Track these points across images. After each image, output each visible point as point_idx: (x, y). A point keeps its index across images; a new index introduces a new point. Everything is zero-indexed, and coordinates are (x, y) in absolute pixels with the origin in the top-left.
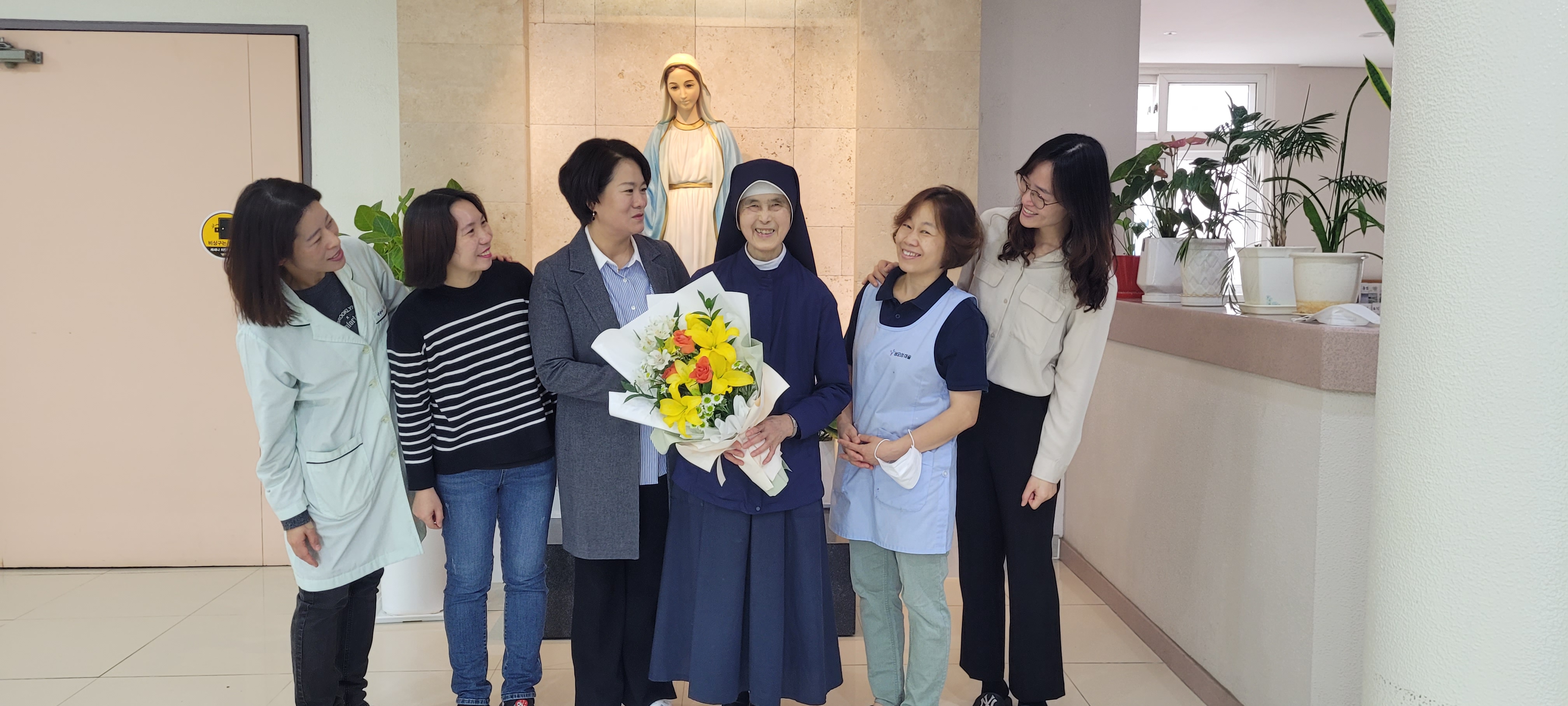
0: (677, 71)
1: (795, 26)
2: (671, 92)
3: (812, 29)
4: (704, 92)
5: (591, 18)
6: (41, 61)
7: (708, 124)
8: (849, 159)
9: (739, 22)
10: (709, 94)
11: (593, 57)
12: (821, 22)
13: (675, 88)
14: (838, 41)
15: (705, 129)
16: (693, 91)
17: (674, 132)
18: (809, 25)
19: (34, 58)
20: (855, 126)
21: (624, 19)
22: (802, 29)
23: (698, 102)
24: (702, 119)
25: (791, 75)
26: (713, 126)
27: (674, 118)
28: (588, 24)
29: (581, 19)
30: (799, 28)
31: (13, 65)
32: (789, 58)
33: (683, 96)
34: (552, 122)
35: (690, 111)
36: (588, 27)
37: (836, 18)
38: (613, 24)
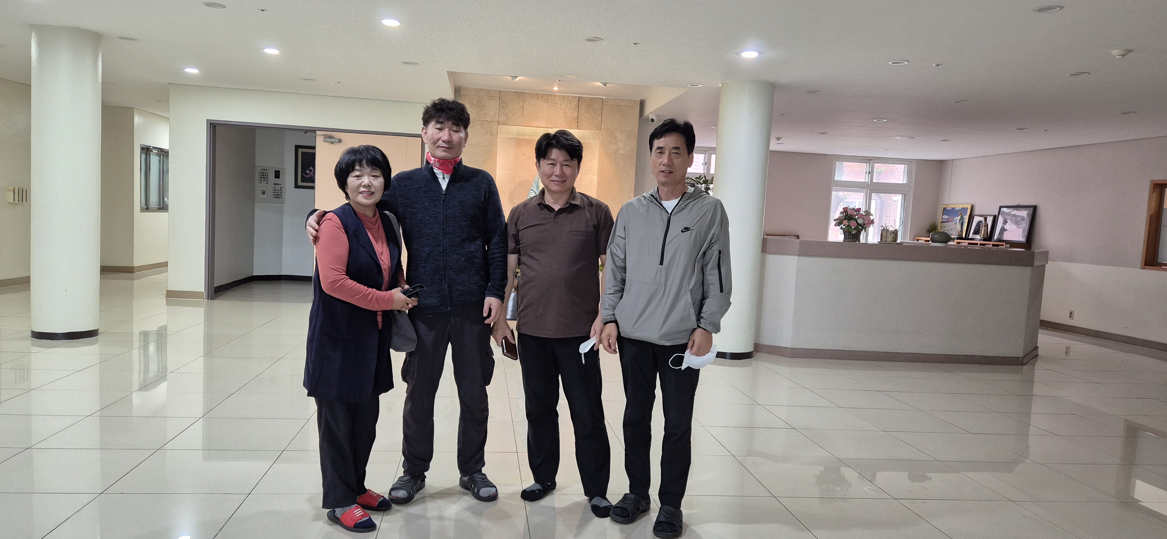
5: (515, 137)
6: (341, 142)
8: (594, 185)
14: (592, 147)
19: (340, 141)
20: (597, 174)
21: (526, 137)
29: (512, 137)
31: (332, 143)
34: (501, 169)
37: (592, 140)
38: (522, 139)
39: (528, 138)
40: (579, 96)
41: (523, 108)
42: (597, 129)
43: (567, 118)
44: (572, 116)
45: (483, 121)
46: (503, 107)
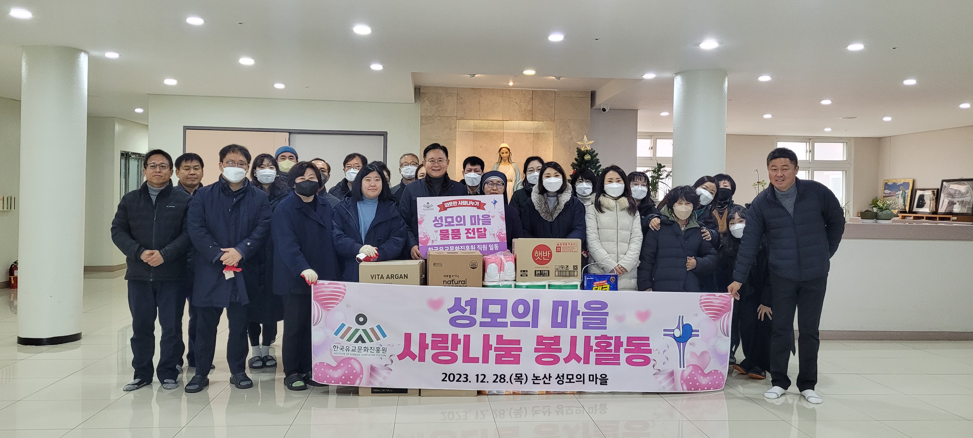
0: (504, 149)
1: (534, 133)
2: (501, 154)
3: (539, 134)
4: (510, 154)
5: (472, 130)
7: (511, 163)
9: (517, 131)
10: (511, 155)
11: (472, 142)
12: (541, 132)
13: (503, 153)
14: (546, 137)
15: (510, 165)
16: (508, 154)
17: (501, 166)
18: (538, 132)
21: (482, 130)
23: (509, 158)
24: (509, 162)
25: (532, 148)
26: (512, 164)
27: (501, 161)
29: (469, 130)
32: (532, 142)
33: (505, 156)
35: (506, 160)
36: (471, 133)
37: (546, 130)
38: (479, 132)
39: (485, 130)
40: (533, 89)
41: (479, 103)
42: (551, 121)
43: (522, 111)
44: (527, 109)
45: (442, 117)
46: (461, 103)
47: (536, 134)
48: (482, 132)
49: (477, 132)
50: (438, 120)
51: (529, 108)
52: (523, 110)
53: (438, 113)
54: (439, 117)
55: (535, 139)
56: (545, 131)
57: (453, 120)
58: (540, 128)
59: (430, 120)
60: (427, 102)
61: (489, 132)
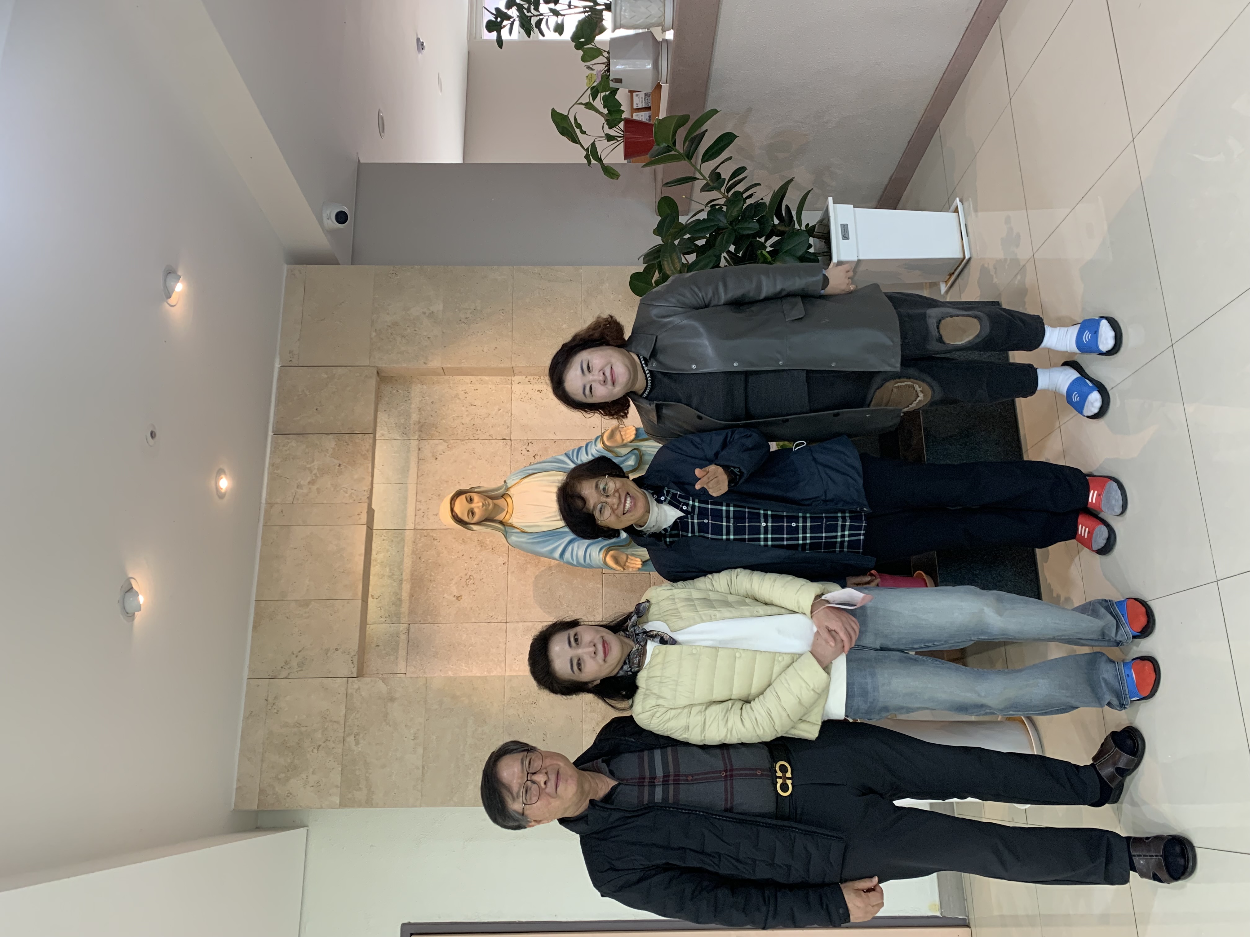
0: (457, 510)
1: (418, 439)
2: (477, 519)
3: (420, 425)
4: (476, 490)
5: (403, 628)
7: (508, 489)
8: (540, 391)
9: (412, 489)
10: (479, 487)
11: (440, 625)
14: (432, 402)
15: (511, 492)
16: (476, 497)
17: (515, 520)
18: (417, 427)
21: (405, 595)
22: (420, 433)
23: (487, 496)
24: (502, 496)
25: (463, 442)
26: (509, 485)
27: (501, 523)
28: (409, 630)
29: (403, 637)
30: (420, 436)
32: (446, 444)
33: (481, 504)
34: (503, 665)
35: (495, 505)
36: (412, 630)
37: (411, 403)
38: (410, 606)
39: (406, 587)
40: (270, 433)
41: (305, 603)
43: (340, 465)
44: (334, 449)
45: (347, 729)
46: (301, 665)
47: (421, 431)
48: (411, 596)
49: (412, 611)
50: (357, 744)
51: (330, 443)
52: (337, 462)
53: (333, 745)
54: (348, 739)
55: (437, 434)
56: (413, 406)
57: (359, 688)
58: (402, 421)
59: (358, 773)
60: (295, 784)
61: (412, 575)
